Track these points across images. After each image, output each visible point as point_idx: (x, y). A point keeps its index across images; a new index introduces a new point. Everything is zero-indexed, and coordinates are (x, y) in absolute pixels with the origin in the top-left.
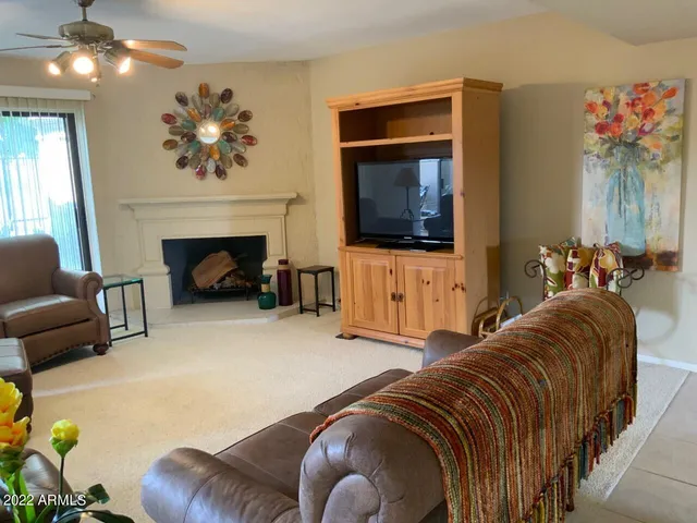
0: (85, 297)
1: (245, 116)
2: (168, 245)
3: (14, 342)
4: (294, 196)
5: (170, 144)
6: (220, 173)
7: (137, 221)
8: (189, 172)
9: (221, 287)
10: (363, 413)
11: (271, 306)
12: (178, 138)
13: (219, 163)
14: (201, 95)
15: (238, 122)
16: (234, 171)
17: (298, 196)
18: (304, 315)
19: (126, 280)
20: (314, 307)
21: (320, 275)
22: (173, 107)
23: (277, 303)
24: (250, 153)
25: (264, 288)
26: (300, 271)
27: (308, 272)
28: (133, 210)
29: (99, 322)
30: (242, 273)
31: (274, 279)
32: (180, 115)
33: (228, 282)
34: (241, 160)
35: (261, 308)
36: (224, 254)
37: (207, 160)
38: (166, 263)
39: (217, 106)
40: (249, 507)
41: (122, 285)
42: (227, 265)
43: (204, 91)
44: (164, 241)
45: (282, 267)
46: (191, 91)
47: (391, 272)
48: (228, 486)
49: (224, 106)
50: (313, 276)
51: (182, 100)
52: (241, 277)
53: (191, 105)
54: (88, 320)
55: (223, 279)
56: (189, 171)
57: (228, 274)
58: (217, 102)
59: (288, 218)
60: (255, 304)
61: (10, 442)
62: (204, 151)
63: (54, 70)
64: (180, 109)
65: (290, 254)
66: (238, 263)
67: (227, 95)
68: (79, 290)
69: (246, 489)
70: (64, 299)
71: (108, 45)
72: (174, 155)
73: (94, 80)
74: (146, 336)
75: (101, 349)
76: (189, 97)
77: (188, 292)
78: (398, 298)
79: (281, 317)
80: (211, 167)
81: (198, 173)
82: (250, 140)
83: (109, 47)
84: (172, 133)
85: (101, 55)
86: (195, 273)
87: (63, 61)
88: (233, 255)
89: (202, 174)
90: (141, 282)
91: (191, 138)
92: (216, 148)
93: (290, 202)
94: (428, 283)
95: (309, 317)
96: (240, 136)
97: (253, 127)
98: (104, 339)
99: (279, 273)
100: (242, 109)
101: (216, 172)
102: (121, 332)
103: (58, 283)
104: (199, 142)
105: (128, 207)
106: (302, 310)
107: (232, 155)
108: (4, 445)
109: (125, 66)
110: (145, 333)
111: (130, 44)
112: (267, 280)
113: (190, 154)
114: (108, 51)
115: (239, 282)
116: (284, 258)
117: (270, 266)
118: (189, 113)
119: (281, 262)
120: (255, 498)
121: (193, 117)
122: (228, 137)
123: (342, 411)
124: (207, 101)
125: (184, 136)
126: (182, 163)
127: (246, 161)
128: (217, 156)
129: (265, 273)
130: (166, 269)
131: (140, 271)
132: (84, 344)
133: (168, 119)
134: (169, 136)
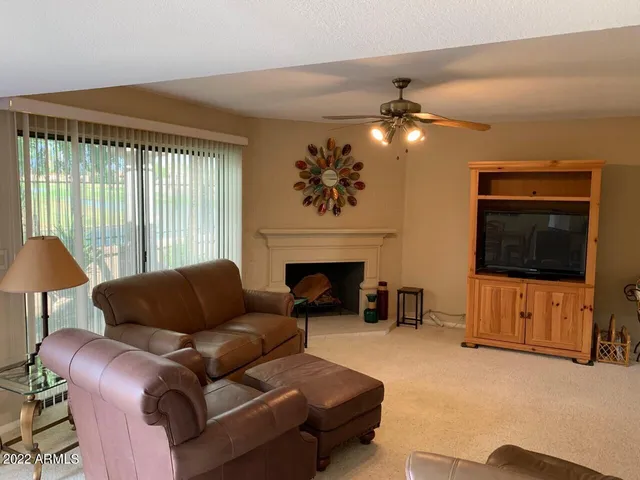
0: (286, 315)
1: (359, 166)
4: (394, 231)
5: (300, 186)
6: (336, 210)
7: (269, 247)
8: (312, 209)
9: (320, 304)
12: (306, 181)
13: (337, 203)
14: (328, 147)
15: (353, 171)
16: (347, 209)
22: (306, 156)
24: (359, 195)
25: (371, 306)
28: (267, 239)
32: (310, 163)
34: (352, 202)
36: (320, 275)
37: (327, 200)
38: (286, 283)
39: (339, 157)
43: (330, 145)
44: (288, 266)
45: (381, 289)
46: (321, 144)
47: (521, 296)
49: (345, 157)
50: (414, 297)
51: (313, 150)
53: (319, 155)
55: (321, 296)
58: (339, 154)
62: (325, 193)
64: (311, 159)
67: (347, 149)
72: (302, 195)
76: (318, 148)
78: (526, 316)
80: (330, 205)
82: (361, 186)
84: (302, 176)
89: (320, 210)
91: (317, 182)
92: (335, 191)
94: (558, 305)
96: (354, 182)
97: (364, 176)
99: (379, 293)
100: (356, 161)
101: (333, 209)
104: (323, 185)
105: (263, 235)
106: (399, 323)
107: (346, 197)
113: (314, 195)
118: (317, 161)
119: (381, 284)
121: (320, 165)
122: (344, 183)
125: (311, 180)
126: (308, 201)
127: (356, 202)
128: (335, 197)
129: (362, 292)
130: (287, 288)
133: (301, 165)
134: (300, 180)
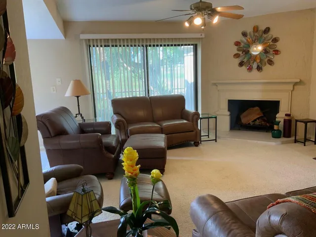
0: (193, 122)
1: (275, 40)
2: (231, 102)
3: (163, 136)
4: (298, 80)
5: (237, 56)
6: (259, 69)
7: (218, 91)
9: (254, 124)
10: (297, 203)
11: (279, 137)
12: (241, 53)
13: (259, 64)
14: (254, 31)
15: (271, 43)
16: (267, 68)
17: (301, 80)
18: (297, 144)
19: (210, 116)
20: (303, 141)
21: (308, 124)
22: (240, 38)
23: (282, 135)
24: (276, 59)
25: (276, 127)
26: (297, 121)
27: (302, 122)
28: (217, 86)
29: (196, 133)
30: (265, 118)
31: (282, 124)
32: (243, 42)
33: (257, 122)
34: (271, 62)
35: (273, 137)
36: (257, 108)
37: (253, 63)
38: (229, 110)
39: (262, 36)
40: (232, 232)
41: (208, 118)
42: (258, 114)
43: (256, 29)
44: (229, 100)
45: (287, 118)
46: (249, 30)
48: (225, 218)
49: (265, 36)
50: (304, 124)
51: (244, 34)
52: (264, 121)
53: (248, 36)
54: (192, 131)
55: (255, 120)
56: (244, 68)
57: (258, 118)
58: (261, 34)
59: (294, 92)
60: (270, 134)
61: (132, 174)
62: (252, 58)
63: (187, 24)
64: (244, 39)
65: (292, 111)
66: (263, 113)
67: (267, 30)
68: (190, 118)
69: (234, 223)
70: (185, 121)
71: (209, 11)
72: (237, 61)
73: (203, 27)
74: (216, 141)
75: (197, 144)
76: (248, 32)
77: (237, 125)
79: (283, 143)
80: (255, 66)
81: (248, 69)
82: (277, 52)
83: (210, 12)
84: (238, 50)
85: (206, 16)
86: (242, 117)
87: (190, 20)
88: (262, 109)
89: (250, 69)
90: (216, 118)
91: (247, 52)
92: (258, 56)
93: (296, 84)
95: (299, 146)
96: (271, 50)
97: (279, 46)
98: (198, 140)
99: (285, 120)
100: (274, 37)
101: (257, 68)
102: (206, 138)
103: (184, 114)
104: (250, 54)
105: (215, 84)
106: (296, 141)
107: (266, 60)
108: (130, 174)
109: (216, 20)
110: (216, 140)
111: (219, 9)
112: (278, 123)
113: (245, 60)
114: (209, 14)
115: (263, 123)
116: (289, 113)
117: (280, 117)
118: (247, 40)
119: (287, 115)
120: (237, 229)
121: (249, 42)
122: (265, 51)
123: (286, 199)
124: (256, 34)
125: (243, 51)
126: (241, 64)
127: (273, 63)
128: (258, 61)
129: (277, 120)
130: (228, 113)
131: (217, 113)
132: (190, 141)
133: (237, 44)
134: (236, 52)
